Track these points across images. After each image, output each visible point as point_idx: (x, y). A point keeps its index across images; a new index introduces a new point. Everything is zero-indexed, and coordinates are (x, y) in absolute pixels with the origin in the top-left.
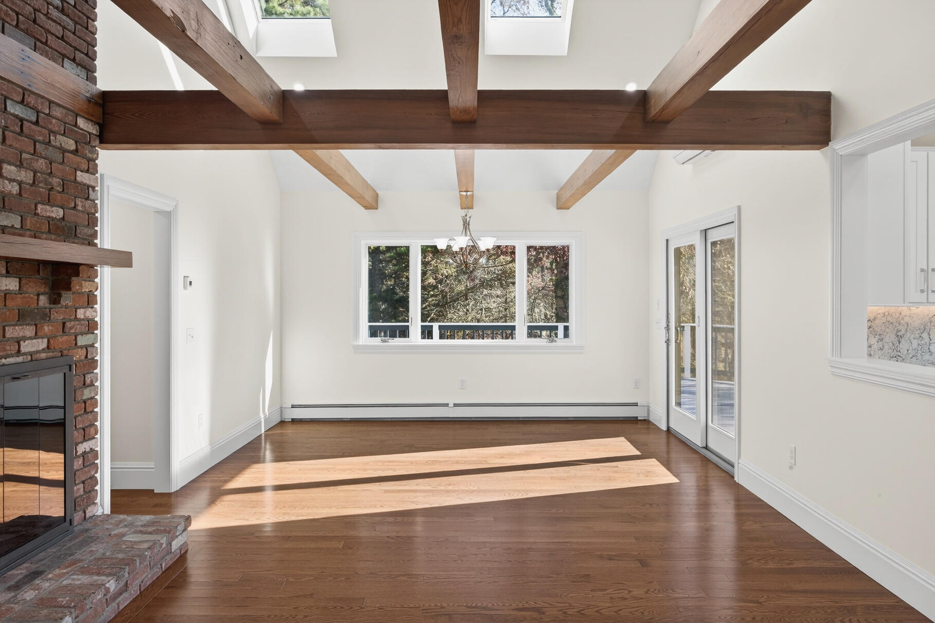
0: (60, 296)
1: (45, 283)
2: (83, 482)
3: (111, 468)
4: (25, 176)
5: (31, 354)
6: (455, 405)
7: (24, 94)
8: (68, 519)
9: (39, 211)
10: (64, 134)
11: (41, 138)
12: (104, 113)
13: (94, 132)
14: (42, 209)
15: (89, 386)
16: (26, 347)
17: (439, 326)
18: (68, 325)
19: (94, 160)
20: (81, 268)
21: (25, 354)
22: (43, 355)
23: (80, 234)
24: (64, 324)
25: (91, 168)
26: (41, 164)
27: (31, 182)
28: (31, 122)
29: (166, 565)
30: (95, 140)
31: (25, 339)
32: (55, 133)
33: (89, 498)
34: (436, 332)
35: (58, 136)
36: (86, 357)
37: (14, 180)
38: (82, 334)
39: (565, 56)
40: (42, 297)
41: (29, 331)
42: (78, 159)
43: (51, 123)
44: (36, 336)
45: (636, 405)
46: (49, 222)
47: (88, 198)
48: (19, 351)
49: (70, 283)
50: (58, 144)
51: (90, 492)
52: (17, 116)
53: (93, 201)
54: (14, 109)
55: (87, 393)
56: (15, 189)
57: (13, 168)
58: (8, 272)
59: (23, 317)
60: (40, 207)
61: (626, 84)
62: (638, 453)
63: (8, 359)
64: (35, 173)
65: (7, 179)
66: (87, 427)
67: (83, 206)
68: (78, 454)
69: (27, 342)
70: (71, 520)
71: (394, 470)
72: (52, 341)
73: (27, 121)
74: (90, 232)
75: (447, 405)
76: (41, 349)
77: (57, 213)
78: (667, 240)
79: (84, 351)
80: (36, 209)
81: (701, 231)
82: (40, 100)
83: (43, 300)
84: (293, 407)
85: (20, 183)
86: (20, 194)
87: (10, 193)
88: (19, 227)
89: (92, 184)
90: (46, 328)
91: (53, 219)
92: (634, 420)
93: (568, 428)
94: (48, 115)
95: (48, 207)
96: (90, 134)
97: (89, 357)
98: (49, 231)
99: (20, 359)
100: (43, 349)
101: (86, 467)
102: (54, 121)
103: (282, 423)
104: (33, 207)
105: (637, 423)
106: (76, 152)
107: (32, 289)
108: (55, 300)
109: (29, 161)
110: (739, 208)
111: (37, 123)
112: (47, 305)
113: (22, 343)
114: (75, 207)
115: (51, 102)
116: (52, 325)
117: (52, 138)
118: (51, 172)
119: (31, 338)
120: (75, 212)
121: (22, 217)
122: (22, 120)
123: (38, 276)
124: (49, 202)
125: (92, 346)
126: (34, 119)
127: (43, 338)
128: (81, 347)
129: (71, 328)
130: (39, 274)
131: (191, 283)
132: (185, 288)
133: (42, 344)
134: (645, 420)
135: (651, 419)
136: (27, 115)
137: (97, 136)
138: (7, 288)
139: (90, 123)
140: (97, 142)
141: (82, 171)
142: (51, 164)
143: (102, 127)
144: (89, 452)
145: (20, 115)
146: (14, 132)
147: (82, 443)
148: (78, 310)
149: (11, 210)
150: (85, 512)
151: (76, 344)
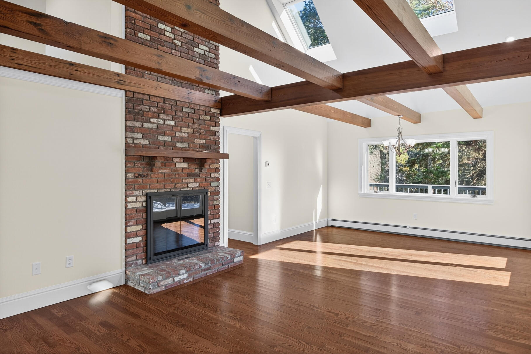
0: (202, 169)
1: (197, 165)
2: (214, 233)
3: (228, 231)
4: (190, 131)
5: (192, 188)
6: (410, 227)
7: (189, 104)
8: (205, 244)
9: (195, 141)
10: (205, 115)
11: (196, 118)
12: (222, 105)
13: (218, 112)
14: (196, 141)
15: (216, 200)
16: (190, 185)
18: (207, 179)
19: (218, 122)
20: (207, 160)
21: (190, 188)
22: (197, 189)
23: (212, 148)
24: (205, 178)
25: (217, 124)
26: (196, 126)
27: (192, 132)
28: (193, 113)
29: (230, 266)
30: (218, 115)
31: (190, 183)
32: (202, 115)
33: (216, 239)
35: (203, 116)
36: (215, 190)
37: (186, 132)
38: (213, 182)
39: (457, 32)
40: (196, 169)
41: (192, 180)
42: (211, 122)
43: (200, 112)
44: (194, 182)
46: (199, 145)
47: (215, 135)
48: (188, 186)
49: (204, 165)
50: (203, 119)
51: (216, 237)
52: (187, 112)
53: (218, 136)
54: (185, 110)
55: (215, 203)
56: (186, 135)
57: (185, 129)
58: (183, 161)
59: (189, 176)
60: (195, 140)
61: (506, 38)
63: (184, 189)
64: (194, 129)
65: (183, 132)
66: (215, 214)
67: (213, 138)
68: (211, 223)
69: (190, 184)
70: (207, 245)
72: (200, 184)
73: (190, 113)
74: (217, 147)
75: (406, 227)
76: (196, 186)
77: (203, 141)
79: (214, 188)
80: (194, 141)
82: (195, 105)
83: (197, 171)
84: (332, 220)
85: (188, 133)
86: (188, 137)
87: (184, 137)
88: (188, 147)
89: (217, 130)
90: (198, 180)
91: (201, 144)
94: (199, 109)
95: (199, 140)
96: (216, 113)
97: (216, 190)
98: (199, 148)
99: (188, 189)
100: (197, 186)
101: (215, 228)
102: (201, 111)
103: (328, 227)
104: (193, 140)
106: (210, 120)
107: (193, 167)
108: (201, 170)
109: (191, 126)
111: (194, 113)
112: (199, 172)
113: (189, 184)
114: (210, 139)
115: (199, 105)
116: (201, 179)
117: (200, 117)
118: (200, 128)
119: (192, 183)
120: (210, 141)
121: (189, 144)
122: (189, 113)
123: (195, 163)
124: (199, 138)
125: (218, 186)
126: (193, 112)
127: (197, 183)
128: (213, 187)
129: (208, 180)
130: (195, 162)
131: (268, 164)
132: (266, 166)
133: (197, 185)
136: (190, 111)
137: (219, 113)
138: (184, 166)
139: (216, 110)
140: (219, 115)
141: (213, 126)
142: (200, 126)
143: (221, 110)
144: (216, 223)
145: (188, 111)
146: (186, 117)
147: (213, 219)
148: (211, 174)
149: (185, 142)
150: (214, 243)
151: (210, 185)
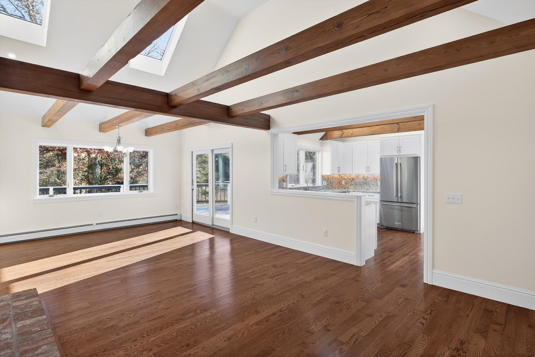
6: (97, 224)
17: (53, 188)
34: (51, 191)
39: (162, 76)
45: (177, 214)
62: (191, 230)
71: (98, 254)
75: (92, 225)
78: (192, 152)
81: (211, 150)
92: (176, 221)
93: (154, 227)
105: (177, 222)
110: (232, 143)
134: (180, 220)
135: (183, 219)
